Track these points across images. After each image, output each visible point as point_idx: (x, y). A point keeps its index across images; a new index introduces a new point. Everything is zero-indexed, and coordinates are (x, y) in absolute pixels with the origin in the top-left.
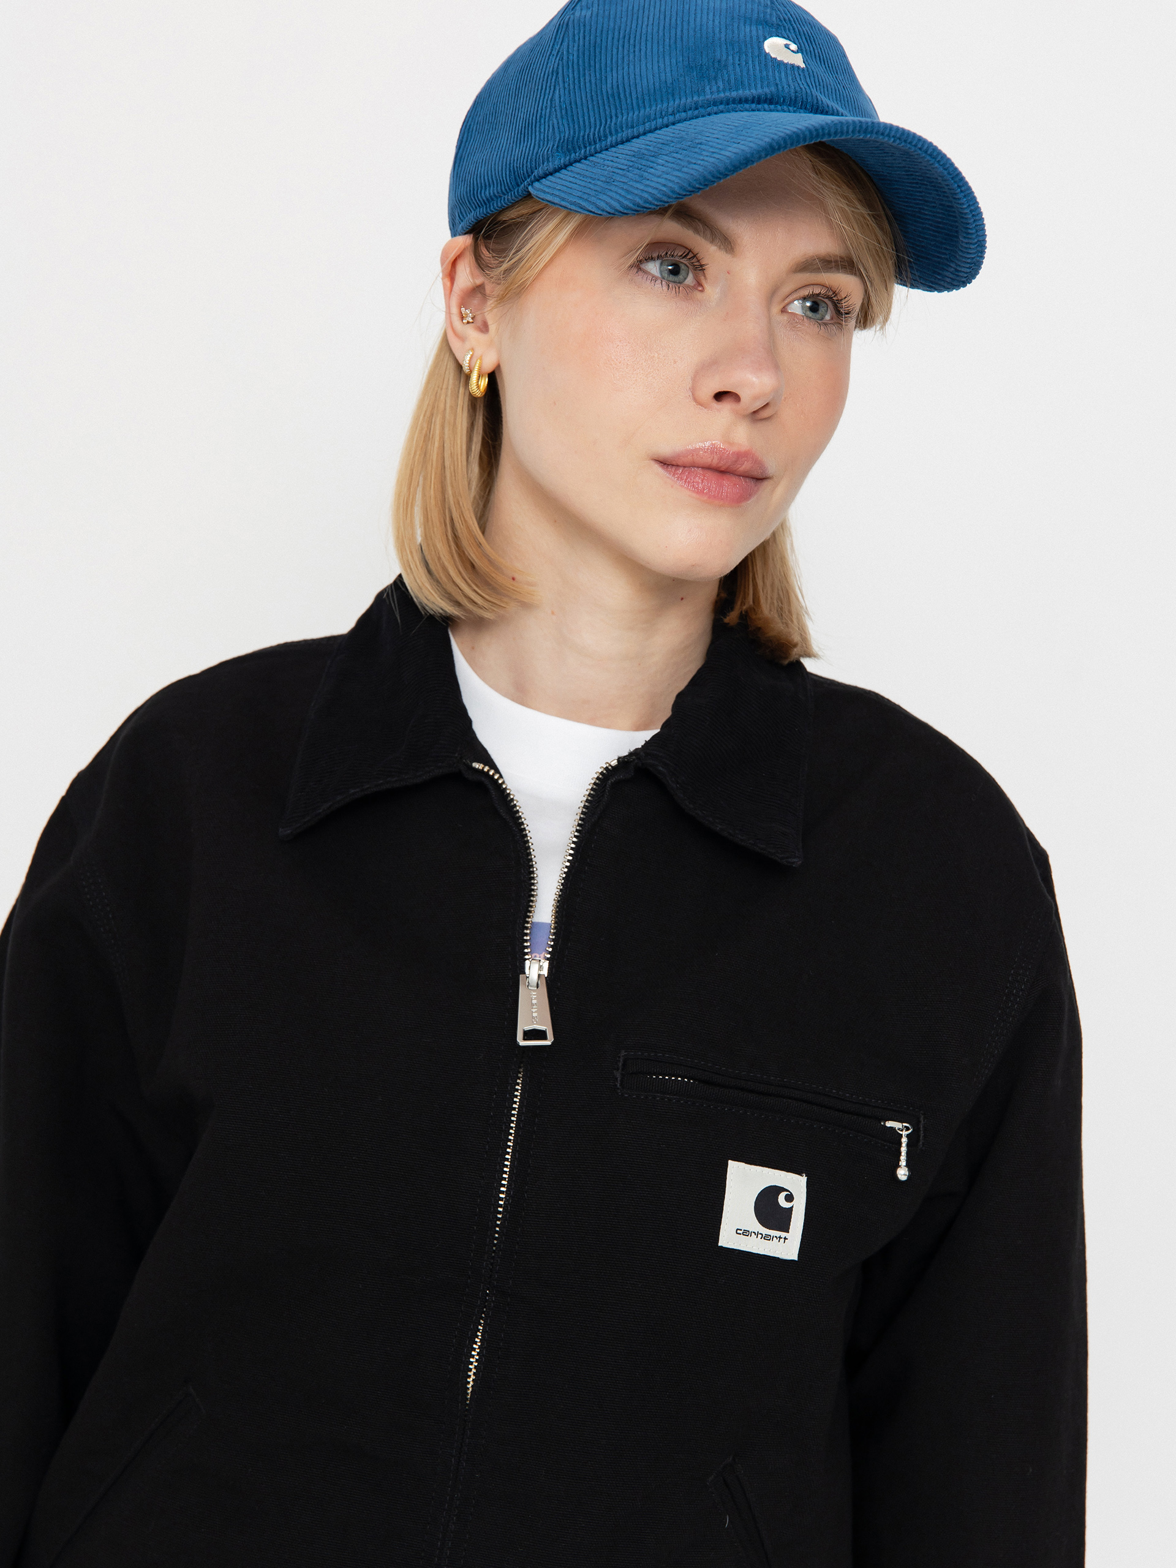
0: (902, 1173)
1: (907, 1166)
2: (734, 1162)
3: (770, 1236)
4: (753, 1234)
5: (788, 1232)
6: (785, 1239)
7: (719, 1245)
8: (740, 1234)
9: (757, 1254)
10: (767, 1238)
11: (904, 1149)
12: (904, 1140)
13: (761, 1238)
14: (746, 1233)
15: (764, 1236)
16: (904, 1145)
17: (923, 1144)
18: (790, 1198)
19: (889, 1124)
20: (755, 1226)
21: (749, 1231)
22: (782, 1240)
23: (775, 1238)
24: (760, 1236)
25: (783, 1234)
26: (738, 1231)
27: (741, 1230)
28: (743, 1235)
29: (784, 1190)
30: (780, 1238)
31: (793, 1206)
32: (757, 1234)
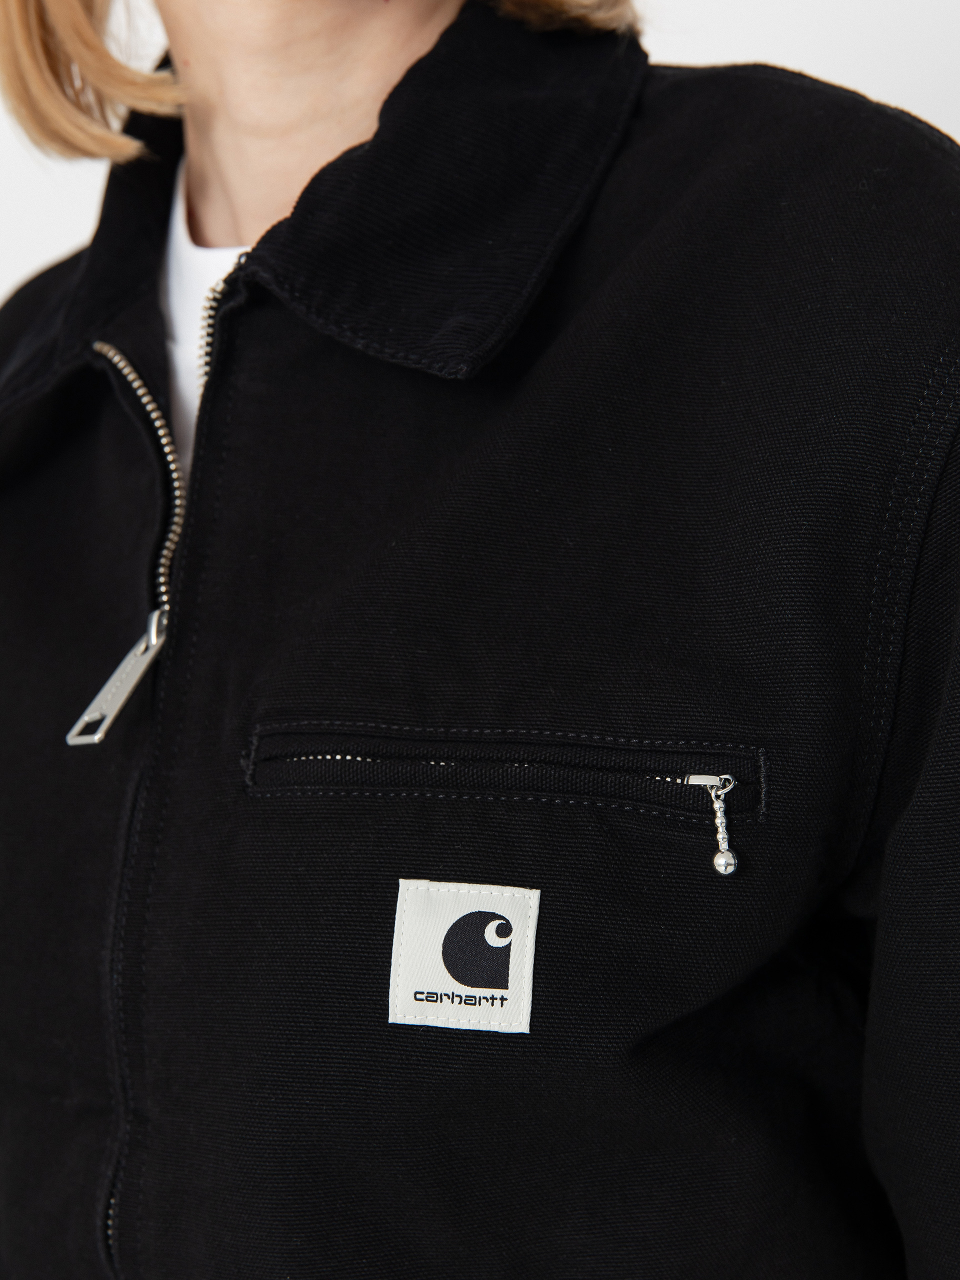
0: (724, 863)
1: (732, 847)
2: (407, 881)
3: (475, 997)
4: (445, 998)
5: (507, 989)
6: (503, 999)
7: (391, 1020)
8: (422, 1000)
9: (457, 1029)
10: (470, 1001)
11: (720, 821)
12: (718, 805)
13: (460, 1003)
14: (433, 997)
15: (464, 998)
16: (720, 814)
17: (768, 805)
18: (505, 930)
19: (695, 780)
20: (449, 984)
21: (436, 994)
22: (497, 1003)
23: (483, 1001)
24: (457, 1000)
25: (498, 993)
26: (418, 996)
27: (422, 993)
28: (428, 1001)
29: (494, 916)
30: (493, 998)
31: (510, 943)
32: (452, 997)
